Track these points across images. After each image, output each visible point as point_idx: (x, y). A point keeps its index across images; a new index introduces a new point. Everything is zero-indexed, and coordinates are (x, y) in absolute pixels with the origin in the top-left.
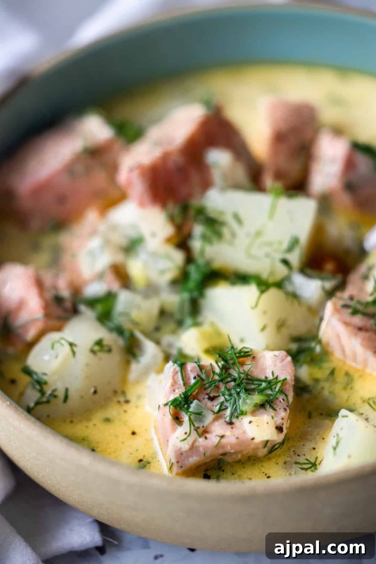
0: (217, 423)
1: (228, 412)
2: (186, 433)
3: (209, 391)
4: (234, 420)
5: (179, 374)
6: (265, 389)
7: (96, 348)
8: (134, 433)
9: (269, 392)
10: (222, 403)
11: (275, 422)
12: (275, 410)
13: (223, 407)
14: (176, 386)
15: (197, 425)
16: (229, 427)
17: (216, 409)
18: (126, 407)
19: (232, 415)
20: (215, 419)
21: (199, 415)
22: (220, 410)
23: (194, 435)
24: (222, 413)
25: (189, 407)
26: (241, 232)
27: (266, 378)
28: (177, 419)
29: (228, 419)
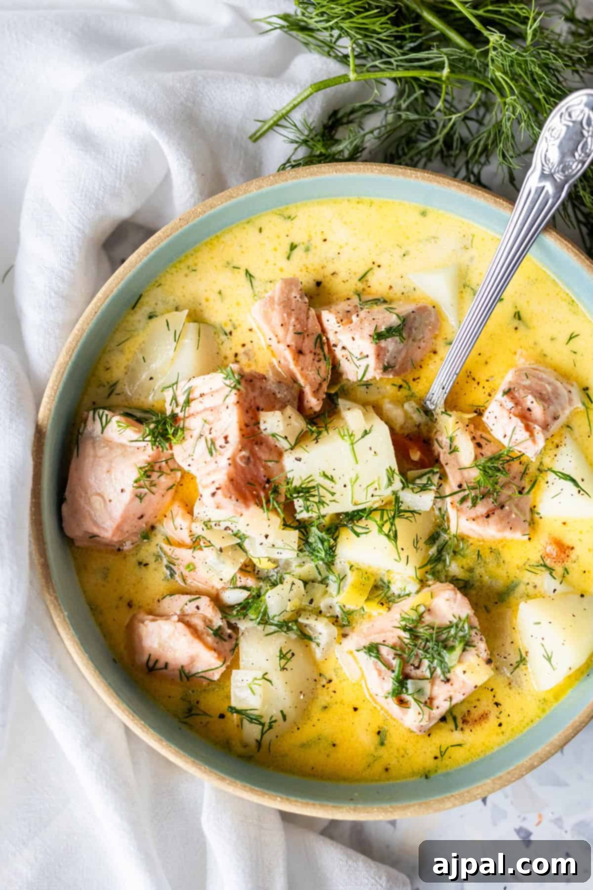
0: (436, 688)
1: (439, 671)
2: (419, 714)
3: (411, 662)
4: (448, 675)
5: (379, 663)
6: (456, 634)
7: (283, 662)
8: (355, 709)
9: (461, 634)
10: (429, 667)
11: (483, 658)
12: (474, 646)
13: (433, 670)
14: (383, 674)
15: (423, 700)
16: (448, 685)
17: (428, 674)
18: (332, 686)
19: (444, 673)
20: (433, 684)
21: (420, 691)
22: (432, 673)
23: (426, 709)
24: (434, 675)
25: (407, 689)
26: (338, 488)
27: (451, 622)
28: (402, 702)
29: (442, 677)
